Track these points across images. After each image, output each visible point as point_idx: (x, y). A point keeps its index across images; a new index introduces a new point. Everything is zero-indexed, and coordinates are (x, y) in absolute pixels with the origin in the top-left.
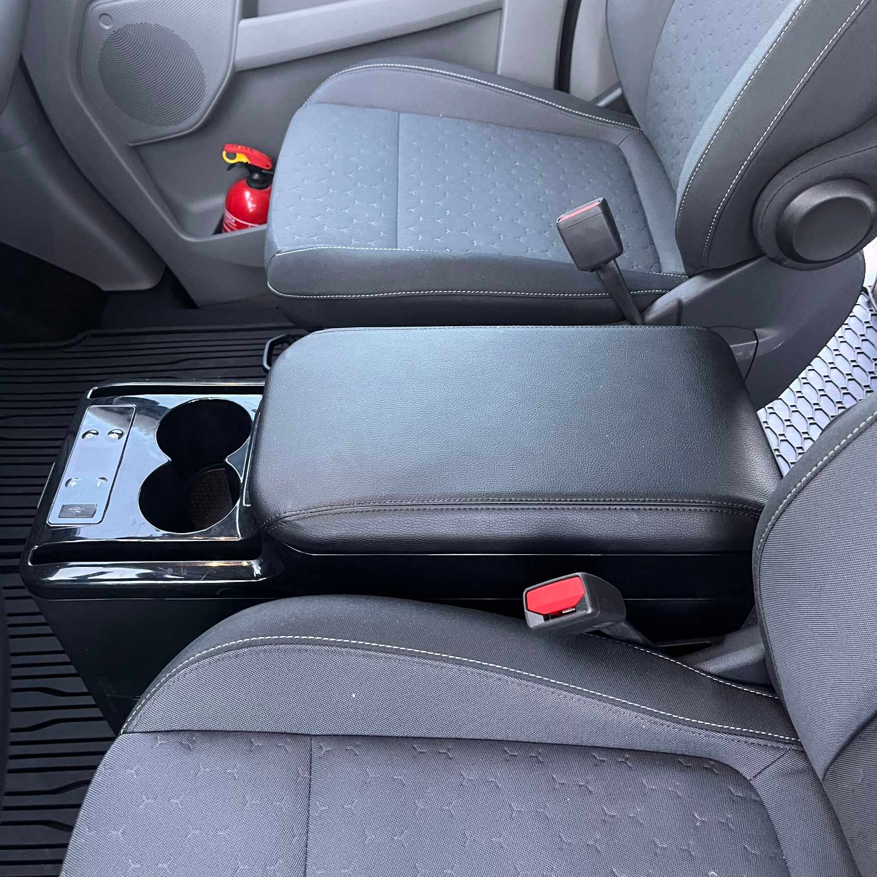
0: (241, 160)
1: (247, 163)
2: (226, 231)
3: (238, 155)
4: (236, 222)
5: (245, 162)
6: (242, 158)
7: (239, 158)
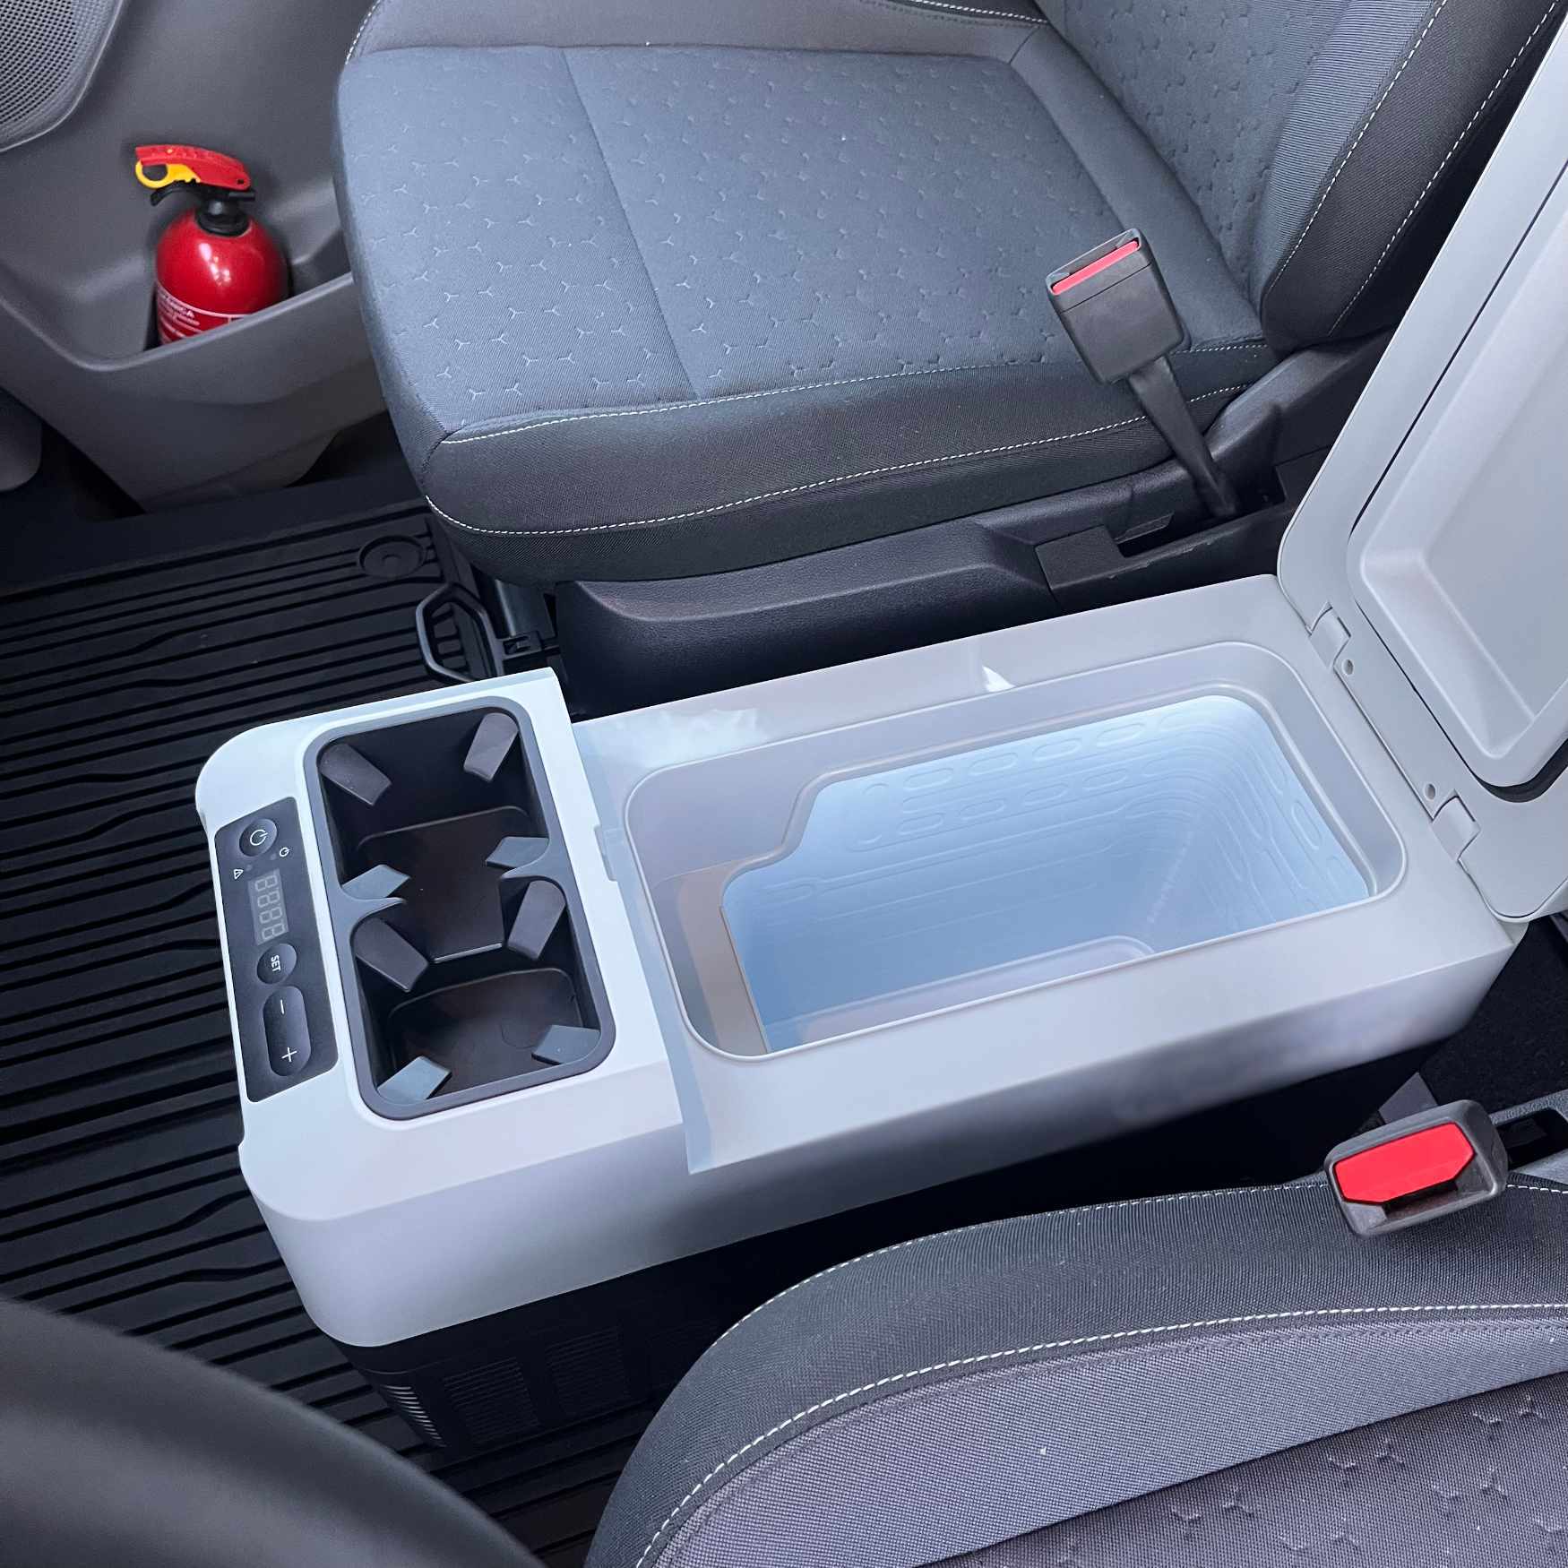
0: (179, 178)
1: (193, 180)
2: (174, 338)
3: (170, 167)
4: (197, 316)
5: (188, 180)
6: (180, 173)
7: (175, 173)
